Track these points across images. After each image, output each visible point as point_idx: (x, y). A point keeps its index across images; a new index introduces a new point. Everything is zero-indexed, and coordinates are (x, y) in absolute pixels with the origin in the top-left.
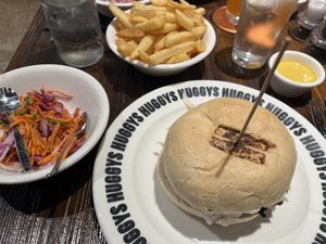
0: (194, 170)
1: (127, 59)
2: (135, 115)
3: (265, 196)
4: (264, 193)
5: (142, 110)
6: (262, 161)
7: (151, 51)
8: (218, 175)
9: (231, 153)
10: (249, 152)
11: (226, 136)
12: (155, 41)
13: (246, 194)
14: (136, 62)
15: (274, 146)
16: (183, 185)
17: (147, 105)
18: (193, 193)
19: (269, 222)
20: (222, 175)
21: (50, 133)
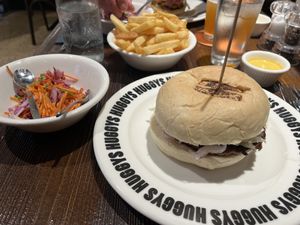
0: (181, 108)
1: (124, 52)
2: (130, 93)
3: (245, 127)
4: (243, 123)
5: (136, 90)
6: (240, 99)
7: (144, 45)
8: (203, 109)
9: (212, 95)
10: (228, 94)
11: (208, 85)
12: (147, 40)
13: (228, 124)
14: (131, 53)
15: (249, 89)
16: (173, 121)
17: (140, 87)
18: (182, 126)
19: (251, 170)
20: (206, 109)
21: (58, 100)
